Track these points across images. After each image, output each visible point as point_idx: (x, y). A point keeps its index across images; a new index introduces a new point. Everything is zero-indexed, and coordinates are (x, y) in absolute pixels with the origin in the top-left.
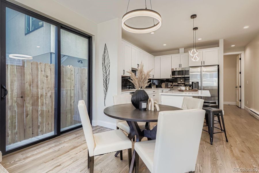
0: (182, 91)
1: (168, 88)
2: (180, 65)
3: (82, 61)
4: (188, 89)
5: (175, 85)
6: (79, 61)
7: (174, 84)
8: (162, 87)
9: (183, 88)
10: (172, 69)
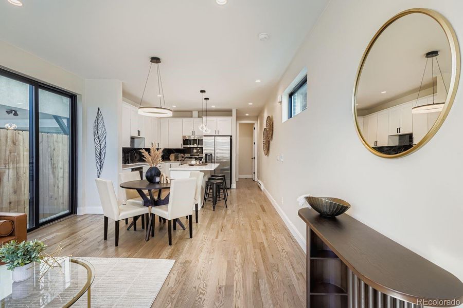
0: (193, 165)
1: (178, 161)
2: (193, 133)
3: (16, 112)
4: (198, 163)
5: (187, 158)
6: (9, 112)
7: (186, 155)
8: (170, 160)
9: (194, 162)
10: (183, 137)
